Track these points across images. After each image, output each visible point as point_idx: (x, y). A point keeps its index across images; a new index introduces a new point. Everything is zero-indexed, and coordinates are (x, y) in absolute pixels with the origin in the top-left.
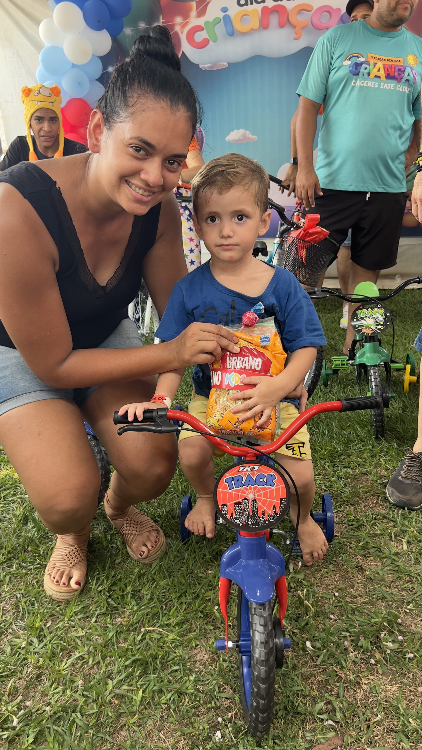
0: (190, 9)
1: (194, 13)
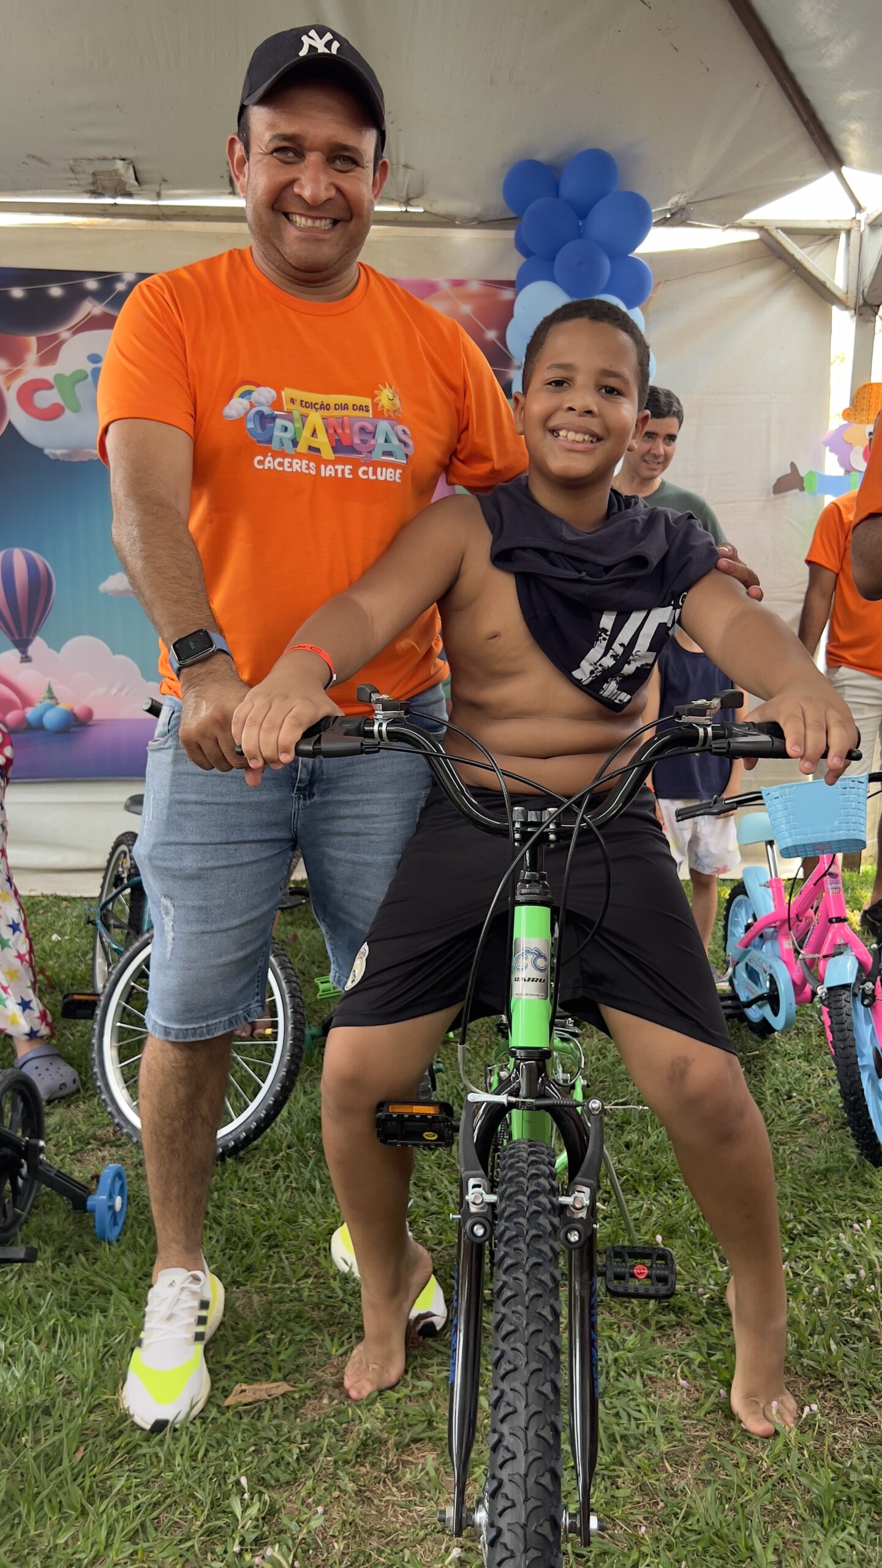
0: (26, 349)
1: (32, 356)
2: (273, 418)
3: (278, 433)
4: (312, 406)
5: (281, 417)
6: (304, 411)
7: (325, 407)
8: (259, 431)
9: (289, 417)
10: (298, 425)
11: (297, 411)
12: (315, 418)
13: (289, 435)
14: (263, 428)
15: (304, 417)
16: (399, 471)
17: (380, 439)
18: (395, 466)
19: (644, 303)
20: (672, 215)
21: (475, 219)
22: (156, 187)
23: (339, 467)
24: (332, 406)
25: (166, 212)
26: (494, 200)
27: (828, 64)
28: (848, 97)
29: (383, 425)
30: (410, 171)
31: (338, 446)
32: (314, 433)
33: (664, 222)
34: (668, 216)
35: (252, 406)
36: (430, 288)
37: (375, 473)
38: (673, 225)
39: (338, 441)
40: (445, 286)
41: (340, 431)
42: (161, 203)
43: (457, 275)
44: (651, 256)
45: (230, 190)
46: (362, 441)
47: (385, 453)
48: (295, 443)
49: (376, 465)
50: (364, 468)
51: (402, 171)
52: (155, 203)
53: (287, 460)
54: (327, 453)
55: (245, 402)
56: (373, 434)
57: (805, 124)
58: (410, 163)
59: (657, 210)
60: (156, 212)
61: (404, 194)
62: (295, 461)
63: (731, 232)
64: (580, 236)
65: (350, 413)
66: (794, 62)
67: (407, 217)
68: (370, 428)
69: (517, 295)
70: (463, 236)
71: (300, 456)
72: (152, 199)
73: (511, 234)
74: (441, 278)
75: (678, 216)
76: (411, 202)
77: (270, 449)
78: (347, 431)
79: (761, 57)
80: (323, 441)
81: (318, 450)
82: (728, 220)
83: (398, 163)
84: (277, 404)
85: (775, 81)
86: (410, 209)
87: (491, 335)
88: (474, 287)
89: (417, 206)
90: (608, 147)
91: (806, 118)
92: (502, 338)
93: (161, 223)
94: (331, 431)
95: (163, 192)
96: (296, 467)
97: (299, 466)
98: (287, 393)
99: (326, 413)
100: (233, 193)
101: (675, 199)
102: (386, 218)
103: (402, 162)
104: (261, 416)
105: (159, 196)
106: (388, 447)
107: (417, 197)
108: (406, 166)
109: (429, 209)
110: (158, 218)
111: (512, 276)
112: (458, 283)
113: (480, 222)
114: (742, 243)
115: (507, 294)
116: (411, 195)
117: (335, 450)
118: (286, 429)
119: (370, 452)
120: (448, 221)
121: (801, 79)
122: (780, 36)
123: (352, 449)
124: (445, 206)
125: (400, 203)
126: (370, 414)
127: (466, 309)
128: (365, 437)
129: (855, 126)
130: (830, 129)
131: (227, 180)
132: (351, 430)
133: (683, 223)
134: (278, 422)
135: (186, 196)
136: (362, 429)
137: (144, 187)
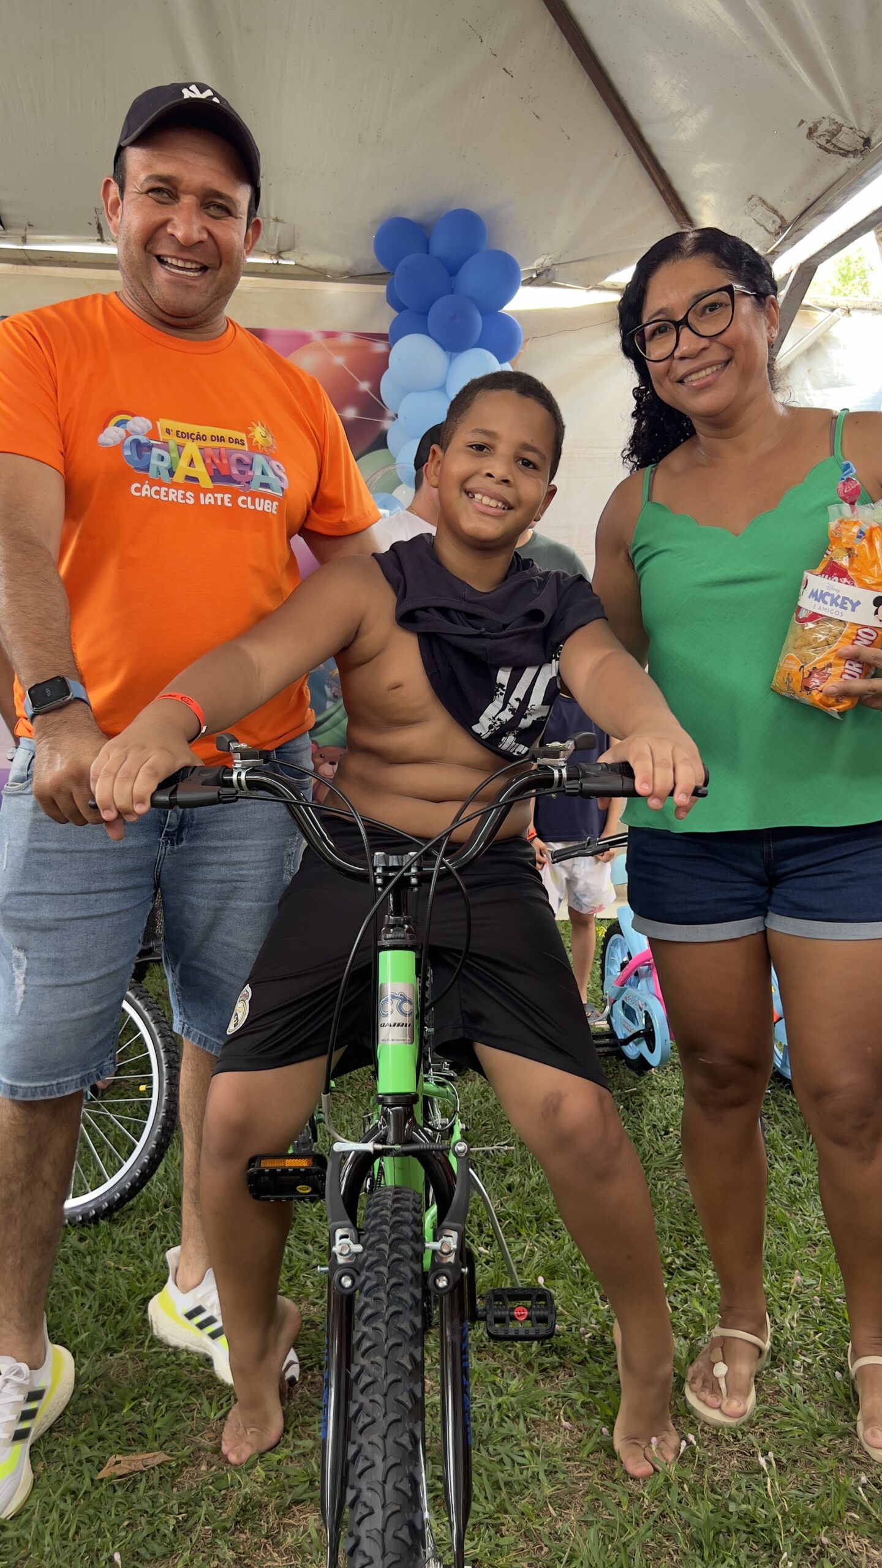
2: (150, 447)
3: (154, 462)
4: (189, 436)
5: (158, 446)
6: (180, 441)
7: (201, 437)
8: (136, 458)
9: (165, 446)
10: (175, 455)
11: (173, 441)
12: (192, 448)
13: (165, 464)
14: (140, 456)
15: (180, 448)
16: (276, 503)
17: (258, 472)
18: (273, 498)
19: (513, 359)
20: (538, 275)
21: (347, 273)
22: (22, 232)
23: (219, 496)
24: (209, 438)
25: (32, 257)
26: (366, 255)
27: (682, 137)
28: (701, 169)
29: (259, 459)
30: (280, 225)
31: (219, 476)
32: (191, 463)
33: (530, 282)
34: (534, 276)
35: (128, 434)
36: (301, 340)
37: (253, 503)
38: (538, 285)
39: (217, 471)
40: (317, 338)
41: (217, 461)
42: (26, 247)
43: (330, 327)
44: (518, 313)
45: (99, 237)
46: (240, 472)
47: (263, 485)
48: (171, 473)
49: (254, 495)
50: (244, 498)
51: (272, 224)
52: (20, 247)
53: (164, 489)
54: (206, 482)
55: (121, 431)
56: (251, 466)
57: (662, 193)
58: (281, 217)
59: (525, 269)
60: (21, 256)
61: (275, 247)
62: (171, 490)
63: (594, 293)
64: (452, 291)
65: (227, 445)
66: (650, 133)
67: (278, 269)
68: (247, 460)
69: (390, 349)
70: (334, 290)
71: (176, 486)
72: (18, 245)
73: (382, 289)
74: (313, 329)
75: (543, 277)
76: (283, 255)
77: (147, 478)
78: (225, 461)
79: (619, 128)
80: (200, 471)
81: (196, 479)
82: (592, 283)
83: (269, 215)
84: (153, 433)
85: (633, 151)
86: (280, 262)
87: (364, 386)
88: (347, 339)
89: (288, 259)
90: (476, 206)
91: (662, 188)
92: (376, 389)
93: (27, 267)
94: (209, 461)
95: (29, 237)
96: (172, 497)
97: (175, 495)
98: (162, 424)
99: (202, 444)
100: (102, 240)
101: (540, 260)
102: (257, 270)
103: (273, 215)
104: (137, 444)
105: (24, 240)
106: (264, 480)
107: (288, 250)
108: (277, 220)
109: (300, 262)
110: (23, 262)
111: (386, 330)
112: (330, 335)
113: (352, 276)
114: (605, 304)
115: (380, 347)
116: (282, 248)
117: (213, 479)
118: (162, 459)
119: (248, 483)
120: (320, 275)
121: (657, 150)
122: (636, 108)
123: (229, 479)
124: (315, 259)
125: (271, 256)
126: (246, 448)
127: (339, 360)
128: (243, 468)
129: (709, 197)
130: (685, 199)
131: (96, 226)
132: (228, 461)
133: (549, 283)
134: (155, 451)
135: (53, 242)
136: (239, 461)
137: (8, 231)
